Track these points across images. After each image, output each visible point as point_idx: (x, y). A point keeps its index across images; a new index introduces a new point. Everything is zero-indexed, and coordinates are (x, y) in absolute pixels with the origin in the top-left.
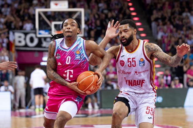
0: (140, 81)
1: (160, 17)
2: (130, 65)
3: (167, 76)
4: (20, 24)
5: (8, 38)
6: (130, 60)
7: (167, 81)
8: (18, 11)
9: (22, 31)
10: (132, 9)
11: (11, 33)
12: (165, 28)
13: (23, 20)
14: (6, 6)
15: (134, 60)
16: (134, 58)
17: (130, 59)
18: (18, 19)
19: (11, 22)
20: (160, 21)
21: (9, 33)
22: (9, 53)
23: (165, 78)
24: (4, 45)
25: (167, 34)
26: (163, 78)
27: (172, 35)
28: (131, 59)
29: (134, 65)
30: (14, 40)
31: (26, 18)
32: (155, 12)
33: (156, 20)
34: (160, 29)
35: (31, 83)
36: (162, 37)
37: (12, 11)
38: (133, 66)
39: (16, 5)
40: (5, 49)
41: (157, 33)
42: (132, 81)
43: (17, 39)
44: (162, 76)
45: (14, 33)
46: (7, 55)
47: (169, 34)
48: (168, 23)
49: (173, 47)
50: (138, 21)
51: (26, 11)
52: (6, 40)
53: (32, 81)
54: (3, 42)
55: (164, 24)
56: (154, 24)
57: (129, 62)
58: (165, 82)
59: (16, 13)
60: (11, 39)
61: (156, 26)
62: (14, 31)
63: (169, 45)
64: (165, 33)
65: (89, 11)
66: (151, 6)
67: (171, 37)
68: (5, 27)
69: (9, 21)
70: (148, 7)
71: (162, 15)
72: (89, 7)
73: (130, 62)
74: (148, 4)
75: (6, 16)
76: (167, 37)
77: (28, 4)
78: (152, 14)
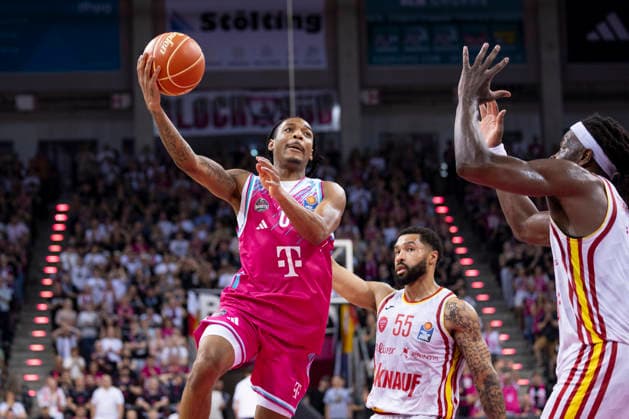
0: (410, 375)
1: (519, 256)
2: (396, 332)
3: (537, 389)
4: (212, 275)
5: (185, 306)
6: (401, 318)
7: (536, 398)
8: (205, 247)
9: (216, 291)
10: (457, 240)
11: (192, 296)
12: (531, 281)
13: (217, 268)
14: (180, 236)
15: (410, 320)
16: (412, 317)
17: (403, 316)
18: (208, 266)
19: (192, 272)
20: (520, 267)
21: (186, 297)
22: (188, 341)
23: (533, 392)
24: (178, 322)
25: (535, 296)
26: (528, 392)
27: (545, 295)
28: (405, 318)
29: (405, 333)
30: (199, 312)
31: (224, 262)
32: (507, 245)
33: (511, 264)
34: (521, 284)
35: (235, 406)
36: (525, 301)
37: (192, 246)
38: (403, 334)
39: (202, 235)
40: (177, 331)
41: (514, 293)
42: (392, 373)
43: (205, 310)
44: (525, 389)
45: (197, 295)
46: (183, 345)
47: (538, 295)
48: (538, 270)
49: (549, 324)
50: (470, 267)
51: (223, 247)
52: (180, 312)
53: (238, 402)
54: (174, 316)
55: (529, 273)
56: (505, 273)
57: (399, 323)
58: (532, 402)
59: (202, 253)
60: (192, 307)
61: (510, 277)
62: (198, 290)
63: (541, 320)
64: (531, 291)
65: (363, 246)
66: (499, 235)
67: (544, 301)
68: (178, 282)
69: (187, 268)
70: (492, 237)
71: (524, 254)
72: (363, 236)
73: (401, 322)
74: (492, 231)
75: (178, 258)
76: (536, 302)
77: (228, 231)
78: (500, 250)
